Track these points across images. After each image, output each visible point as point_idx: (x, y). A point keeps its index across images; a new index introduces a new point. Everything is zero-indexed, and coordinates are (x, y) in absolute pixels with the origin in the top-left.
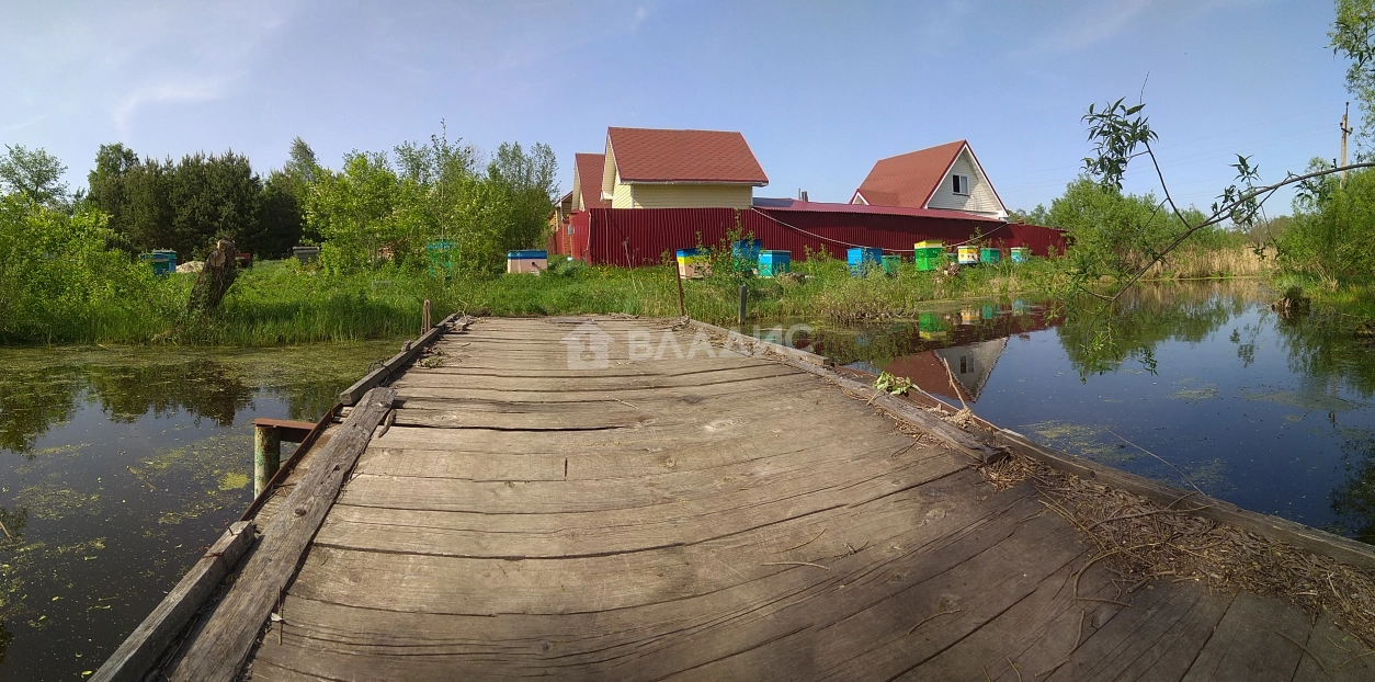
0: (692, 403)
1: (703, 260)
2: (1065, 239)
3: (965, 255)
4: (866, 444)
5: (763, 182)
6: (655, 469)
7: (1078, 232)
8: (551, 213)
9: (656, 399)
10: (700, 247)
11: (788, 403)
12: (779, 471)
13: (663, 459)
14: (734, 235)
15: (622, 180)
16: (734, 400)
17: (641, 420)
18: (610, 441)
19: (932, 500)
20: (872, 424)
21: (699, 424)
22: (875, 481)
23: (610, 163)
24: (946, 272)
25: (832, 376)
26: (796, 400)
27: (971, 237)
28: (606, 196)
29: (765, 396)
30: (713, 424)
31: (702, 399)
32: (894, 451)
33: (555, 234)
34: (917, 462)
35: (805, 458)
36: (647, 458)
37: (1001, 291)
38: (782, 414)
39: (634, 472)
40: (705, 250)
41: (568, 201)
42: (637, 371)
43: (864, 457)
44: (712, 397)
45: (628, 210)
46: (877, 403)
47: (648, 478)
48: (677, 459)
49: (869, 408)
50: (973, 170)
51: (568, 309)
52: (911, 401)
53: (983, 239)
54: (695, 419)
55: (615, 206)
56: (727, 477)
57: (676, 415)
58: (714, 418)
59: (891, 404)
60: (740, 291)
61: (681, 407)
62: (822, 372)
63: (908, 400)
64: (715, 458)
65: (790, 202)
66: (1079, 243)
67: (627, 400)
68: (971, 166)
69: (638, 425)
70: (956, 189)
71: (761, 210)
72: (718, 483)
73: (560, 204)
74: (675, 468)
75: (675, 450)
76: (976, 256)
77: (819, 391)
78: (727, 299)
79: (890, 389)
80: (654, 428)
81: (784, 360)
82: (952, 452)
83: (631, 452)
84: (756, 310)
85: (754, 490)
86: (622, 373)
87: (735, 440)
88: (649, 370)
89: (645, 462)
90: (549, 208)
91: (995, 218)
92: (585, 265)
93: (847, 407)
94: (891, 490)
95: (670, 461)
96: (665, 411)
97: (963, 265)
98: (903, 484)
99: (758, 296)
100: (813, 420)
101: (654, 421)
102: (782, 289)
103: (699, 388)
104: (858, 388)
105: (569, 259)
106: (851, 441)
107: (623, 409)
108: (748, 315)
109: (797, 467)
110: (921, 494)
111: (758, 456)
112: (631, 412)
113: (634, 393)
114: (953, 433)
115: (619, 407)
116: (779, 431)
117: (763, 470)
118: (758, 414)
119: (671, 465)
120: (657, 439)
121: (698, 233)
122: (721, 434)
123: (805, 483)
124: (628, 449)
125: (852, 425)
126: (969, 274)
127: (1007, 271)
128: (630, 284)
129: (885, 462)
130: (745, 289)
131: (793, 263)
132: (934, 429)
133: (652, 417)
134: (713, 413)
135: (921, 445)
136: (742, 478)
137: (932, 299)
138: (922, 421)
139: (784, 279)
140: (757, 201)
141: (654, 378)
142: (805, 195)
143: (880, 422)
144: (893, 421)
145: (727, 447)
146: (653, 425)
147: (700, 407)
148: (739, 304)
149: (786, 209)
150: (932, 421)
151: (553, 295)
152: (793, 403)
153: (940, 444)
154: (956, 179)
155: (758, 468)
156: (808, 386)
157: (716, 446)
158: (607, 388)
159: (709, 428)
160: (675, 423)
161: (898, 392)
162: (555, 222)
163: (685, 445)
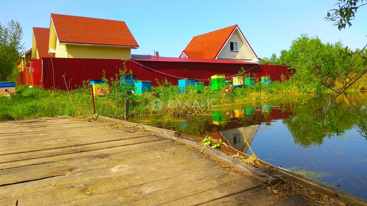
0: (103, 158)
1: (105, 86)
2: (290, 71)
3: (236, 81)
4: (202, 172)
5: (136, 46)
6: (79, 196)
7: (297, 66)
8: (19, 60)
9: (80, 158)
10: (104, 79)
11: (158, 155)
12: (156, 189)
13: (83, 190)
14: (122, 73)
15: (61, 42)
16: (127, 154)
17: (71, 170)
18: (50, 185)
19: (242, 202)
20: (203, 163)
21: (108, 168)
22: (210, 191)
23: (53, 33)
24: (227, 90)
25: (180, 140)
26: (162, 153)
27: (240, 72)
28: (51, 50)
29: (145, 152)
30: (116, 167)
31: (109, 155)
32: (217, 176)
33: (21, 73)
34: (231, 182)
35: (170, 182)
36: (73, 191)
37: (257, 99)
38: (155, 160)
39: (65, 200)
40: (107, 80)
41: (29, 54)
42: (69, 144)
43: (202, 179)
44: (114, 154)
45: (65, 59)
46: (205, 152)
47: (74, 202)
48: (93, 189)
49: (201, 155)
50: (241, 39)
51: (29, 115)
52: (222, 151)
53: (245, 73)
54: (105, 166)
55: (57, 56)
56: (126, 195)
57: (93, 165)
58: (116, 165)
59: (212, 152)
60: (125, 101)
61: (95, 161)
62: (175, 138)
63: (221, 151)
64: (118, 185)
65: (150, 56)
66: (298, 72)
67: (63, 160)
68: (239, 37)
69: (69, 173)
70: (232, 48)
71: (135, 61)
72: (121, 199)
73: (24, 56)
74: (91, 194)
75: (91, 185)
76: (242, 82)
77: (174, 148)
78: (118, 106)
79: (211, 145)
80: (78, 174)
81: (153, 133)
82: (250, 177)
83: (63, 189)
84: (134, 111)
85: (143, 201)
86: (60, 146)
87: (130, 175)
88: (78, 143)
89: (72, 194)
90: (17, 58)
91: (252, 62)
92: (40, 90)
93: (189, 154)
94: (219, 196)
95: (88, 191)
96: (86, 164)
97: (235, 87)
98: (225, 193)
99: (135, 104)
100: (172, 162)
101: (79, 170)
102: (147, 100)
103: (106, 150)
104: (194, 144)
105: (30, 87)
106: (194, 171)
107: (59, 165)
108: (130, 114)
109: (166, 187)
110: (236, 199)
111: (144, 182)
112: (64, 167)
113: (67, 156)
114: (249, 167)
115: (57, 165)
116: (155, 169)
117: (147, 190)
118: (142, 161)
119: (89, 193)
120: (79, 180)
121: (104, 71)
122: (121, 172)
123: (172, 195)
124: (61, 188)
125: (194, 163)
126: (239, 91)
127: (259, 89)
128: (68, 99)
129: (214, 181)
130: (128, 101)
131: (153, 88)
132: (238, 165)
133: (77, 168)
134: (116, 162)
135: (231, 173)
136: (135, 195)
137: (220, 104)
138: (230, 161)
139: (148, 95)
140: (133, 56)
141: (80, 147)
142: (157, 53)
143: (208, 161)
144: (214, 161)
145: (125, 179)
146: (78, 172)
147: (107, 159)
148: (125, 109)
149: (148, 60)
150: (236, 161)
151: (19, 108)
152: (161, 155)
153: (242, 173)
154: (232, 44)
155: (144, 189)
156: (168, 146)
157: (119, 179)
158: (49, 155)
159: (114, 170)
160: (91, 170)
161: (215, 146)
162: (22, 66)
163: (97, 181)
